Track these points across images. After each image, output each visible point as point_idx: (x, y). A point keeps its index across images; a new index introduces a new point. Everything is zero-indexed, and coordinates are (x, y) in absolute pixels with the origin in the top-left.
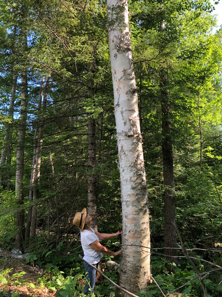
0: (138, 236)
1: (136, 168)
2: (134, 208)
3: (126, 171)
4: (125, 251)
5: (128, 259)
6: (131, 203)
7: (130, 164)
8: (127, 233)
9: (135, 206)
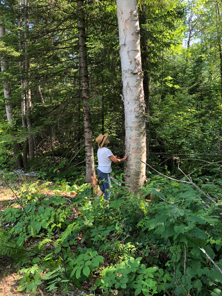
0: (139, 151)
1: (139, 101)
2: (137, 131)
3: (131, 103)
4: (129, 162)
5: (131, 167)
6: (134, 128)
7: (135, 98)
8: (131, 150)
9: (138, 130)
